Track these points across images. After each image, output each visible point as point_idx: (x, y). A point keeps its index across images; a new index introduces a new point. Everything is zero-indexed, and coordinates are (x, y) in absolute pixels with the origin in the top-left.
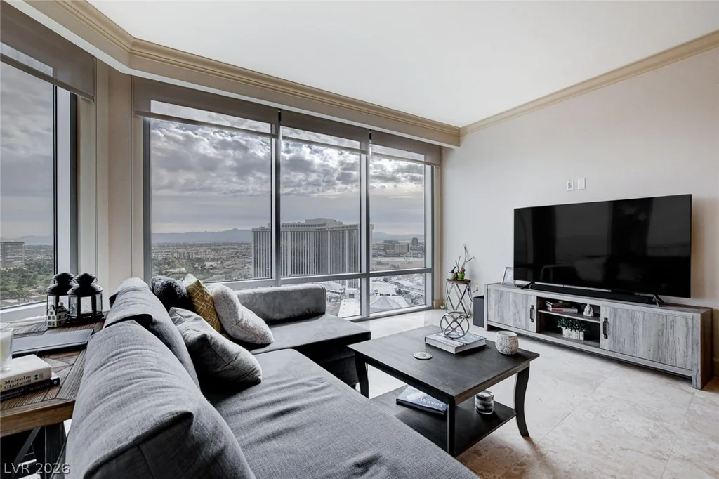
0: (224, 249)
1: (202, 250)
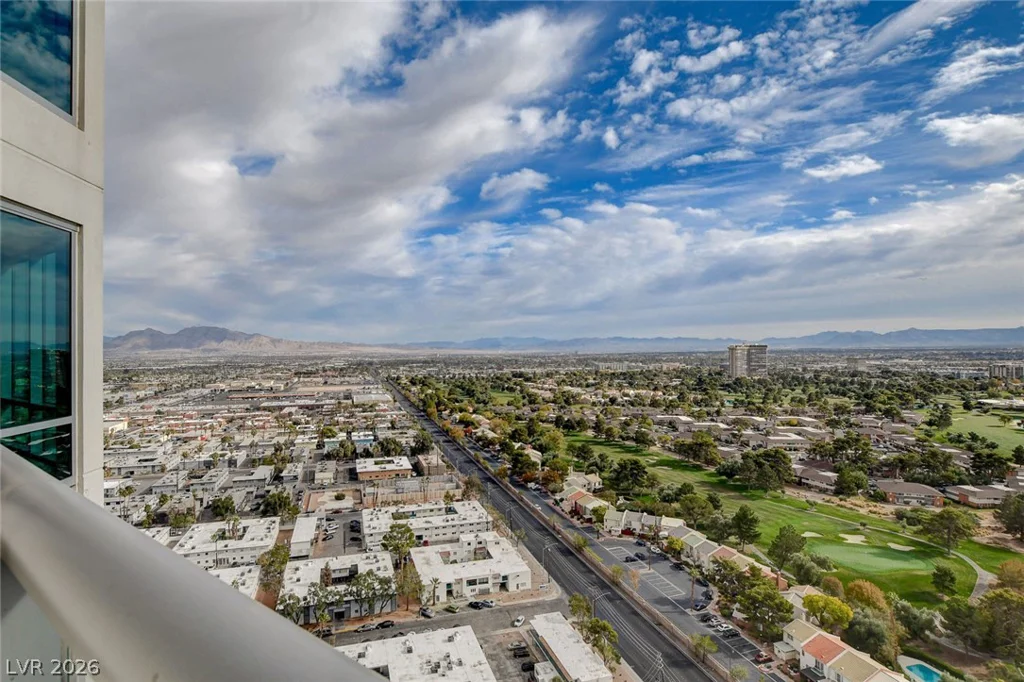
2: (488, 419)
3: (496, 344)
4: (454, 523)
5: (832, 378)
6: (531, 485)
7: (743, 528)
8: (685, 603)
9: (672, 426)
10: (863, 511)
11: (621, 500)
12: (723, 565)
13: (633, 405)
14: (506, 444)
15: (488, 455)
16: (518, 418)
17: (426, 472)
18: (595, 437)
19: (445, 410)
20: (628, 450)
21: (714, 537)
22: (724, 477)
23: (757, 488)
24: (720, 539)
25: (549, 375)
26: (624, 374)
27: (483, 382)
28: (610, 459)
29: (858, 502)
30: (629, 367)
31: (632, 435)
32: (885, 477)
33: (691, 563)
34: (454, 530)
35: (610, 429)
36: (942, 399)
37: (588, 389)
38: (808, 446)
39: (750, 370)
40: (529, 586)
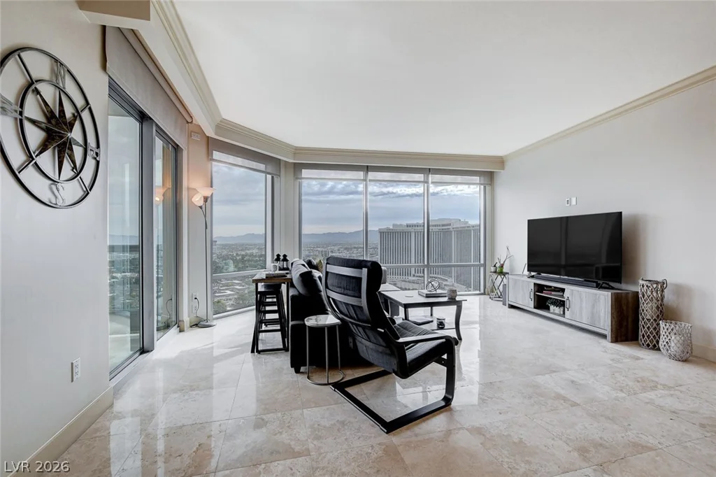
1: (336, 248)
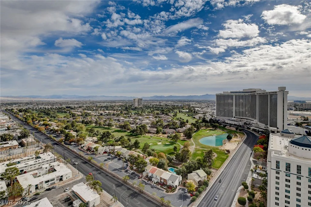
0: (203, 103)
1: (194, 103)
2: (56, 123)
3: (59, 97)
4: (39, 162)
5: (156, 106)
6: (73, 143)
7: (136, 145)
8: (121, 169)
9: (119, 121)
10: (161, 137)
11: (103, 143)
12: (131, 156)
13: (107, 115)
14: (63, 131)
15: (55, 135)
16: (68, 122)
17: (26, 145)
18: (95, 126)
19: (36, 121)
20: (106, 129)
21: (129, 149)
22: (132, 133)
23: (140, 135)
24: (130, 149)
25: (80, 107)
26: (105, 106)
27: (54, 110)
28: (100, 132)
29: (160, 135)
30: (107, 104)
31: (107, 124)
32: (166, 128)
33: (123, 157)
34: (39, 164)
35: (100, 123)
36: (175, 110)
37: (93, 111)
38: (151, 123)
39: (139, 105)
40: (71, 177)
